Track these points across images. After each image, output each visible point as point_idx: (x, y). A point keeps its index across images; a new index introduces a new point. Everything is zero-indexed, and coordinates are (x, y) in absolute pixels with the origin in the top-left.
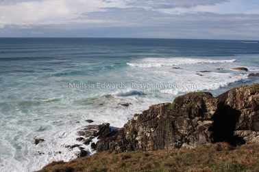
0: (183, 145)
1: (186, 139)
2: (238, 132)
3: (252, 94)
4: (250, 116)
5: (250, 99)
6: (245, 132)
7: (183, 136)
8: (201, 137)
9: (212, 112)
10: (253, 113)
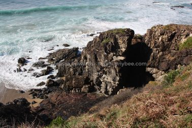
0: (104, 76)
1: (104, 71)
2: (149, 69)
3: (161, 34)
4: (158, 56)
5: (160, 39)
6: (155, 70)
7: (102, 68)
8: (113, 71)
9: (124, 50)
10: (161, 53)
